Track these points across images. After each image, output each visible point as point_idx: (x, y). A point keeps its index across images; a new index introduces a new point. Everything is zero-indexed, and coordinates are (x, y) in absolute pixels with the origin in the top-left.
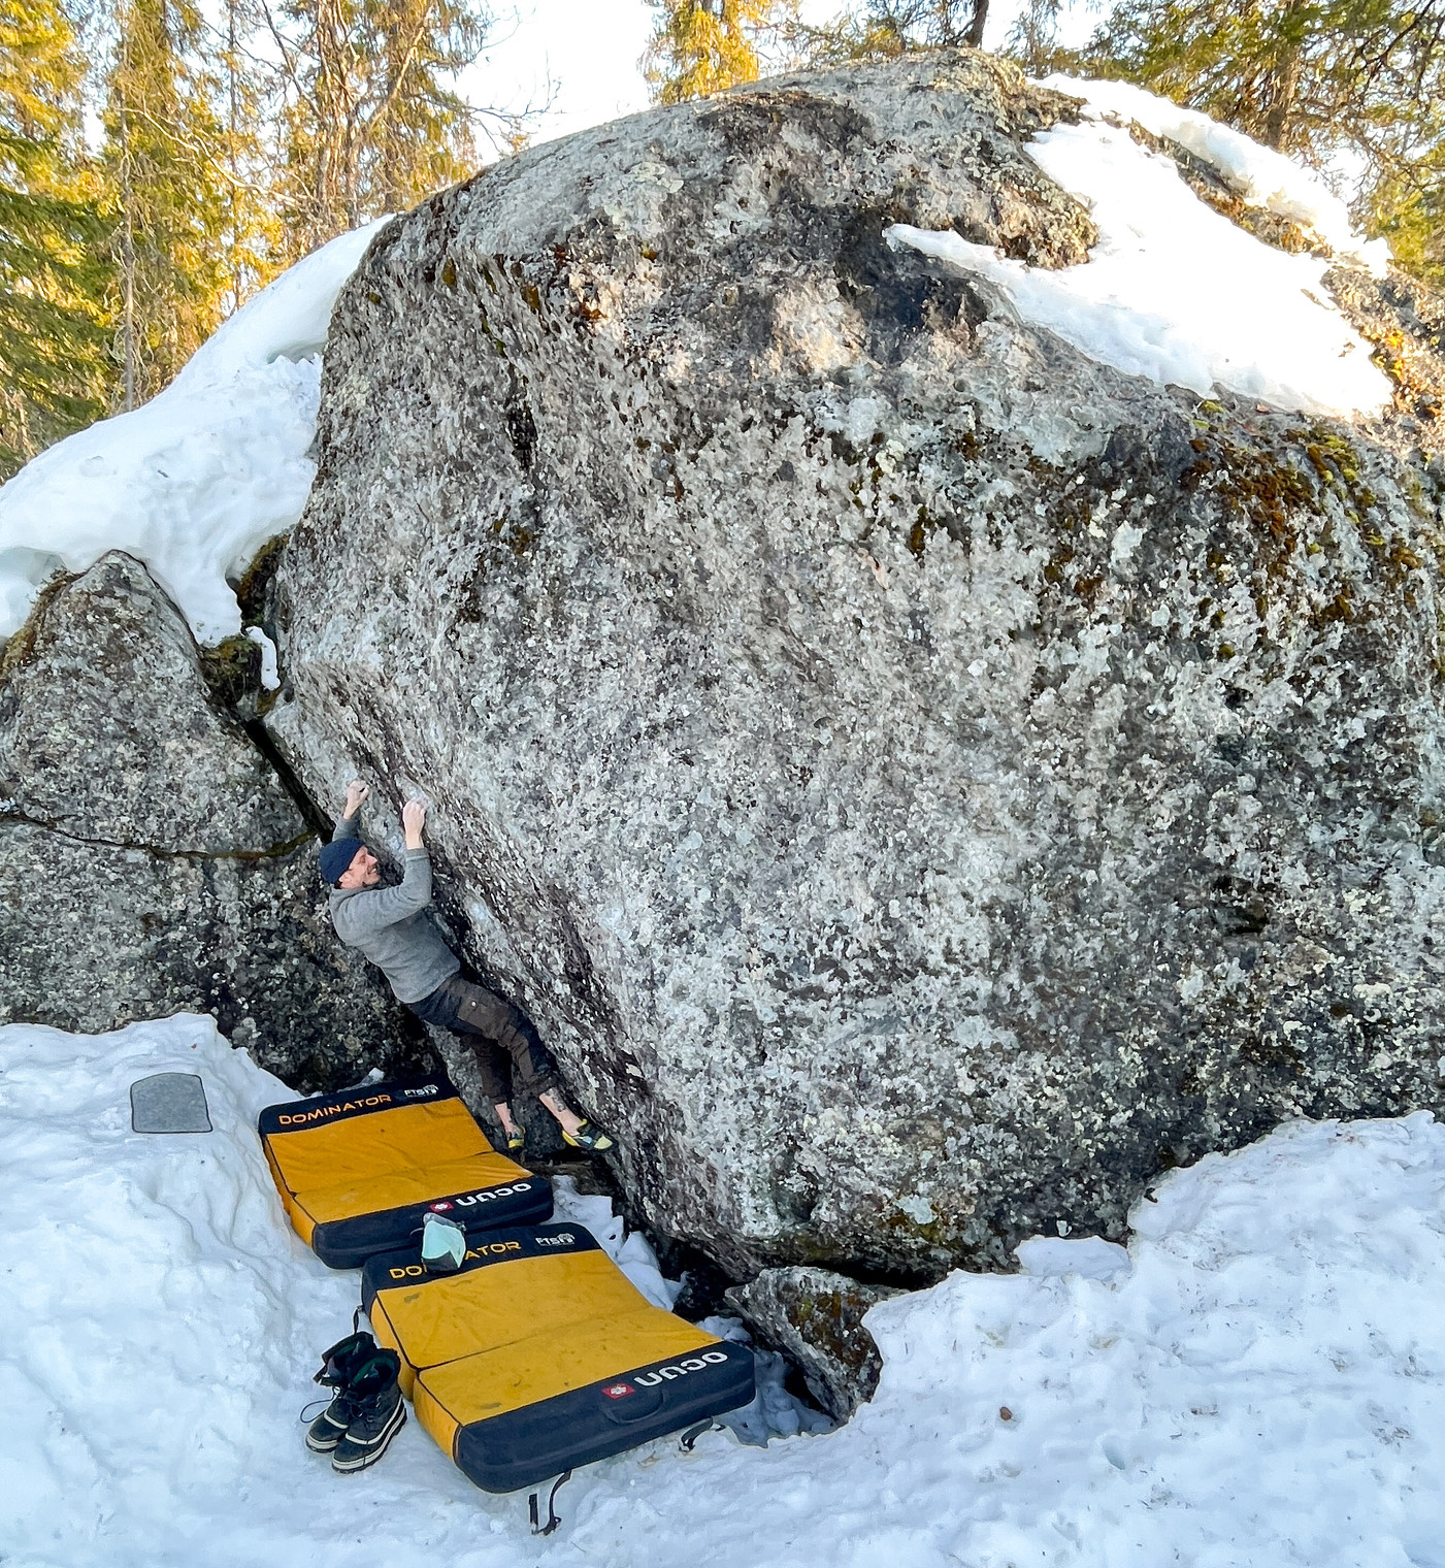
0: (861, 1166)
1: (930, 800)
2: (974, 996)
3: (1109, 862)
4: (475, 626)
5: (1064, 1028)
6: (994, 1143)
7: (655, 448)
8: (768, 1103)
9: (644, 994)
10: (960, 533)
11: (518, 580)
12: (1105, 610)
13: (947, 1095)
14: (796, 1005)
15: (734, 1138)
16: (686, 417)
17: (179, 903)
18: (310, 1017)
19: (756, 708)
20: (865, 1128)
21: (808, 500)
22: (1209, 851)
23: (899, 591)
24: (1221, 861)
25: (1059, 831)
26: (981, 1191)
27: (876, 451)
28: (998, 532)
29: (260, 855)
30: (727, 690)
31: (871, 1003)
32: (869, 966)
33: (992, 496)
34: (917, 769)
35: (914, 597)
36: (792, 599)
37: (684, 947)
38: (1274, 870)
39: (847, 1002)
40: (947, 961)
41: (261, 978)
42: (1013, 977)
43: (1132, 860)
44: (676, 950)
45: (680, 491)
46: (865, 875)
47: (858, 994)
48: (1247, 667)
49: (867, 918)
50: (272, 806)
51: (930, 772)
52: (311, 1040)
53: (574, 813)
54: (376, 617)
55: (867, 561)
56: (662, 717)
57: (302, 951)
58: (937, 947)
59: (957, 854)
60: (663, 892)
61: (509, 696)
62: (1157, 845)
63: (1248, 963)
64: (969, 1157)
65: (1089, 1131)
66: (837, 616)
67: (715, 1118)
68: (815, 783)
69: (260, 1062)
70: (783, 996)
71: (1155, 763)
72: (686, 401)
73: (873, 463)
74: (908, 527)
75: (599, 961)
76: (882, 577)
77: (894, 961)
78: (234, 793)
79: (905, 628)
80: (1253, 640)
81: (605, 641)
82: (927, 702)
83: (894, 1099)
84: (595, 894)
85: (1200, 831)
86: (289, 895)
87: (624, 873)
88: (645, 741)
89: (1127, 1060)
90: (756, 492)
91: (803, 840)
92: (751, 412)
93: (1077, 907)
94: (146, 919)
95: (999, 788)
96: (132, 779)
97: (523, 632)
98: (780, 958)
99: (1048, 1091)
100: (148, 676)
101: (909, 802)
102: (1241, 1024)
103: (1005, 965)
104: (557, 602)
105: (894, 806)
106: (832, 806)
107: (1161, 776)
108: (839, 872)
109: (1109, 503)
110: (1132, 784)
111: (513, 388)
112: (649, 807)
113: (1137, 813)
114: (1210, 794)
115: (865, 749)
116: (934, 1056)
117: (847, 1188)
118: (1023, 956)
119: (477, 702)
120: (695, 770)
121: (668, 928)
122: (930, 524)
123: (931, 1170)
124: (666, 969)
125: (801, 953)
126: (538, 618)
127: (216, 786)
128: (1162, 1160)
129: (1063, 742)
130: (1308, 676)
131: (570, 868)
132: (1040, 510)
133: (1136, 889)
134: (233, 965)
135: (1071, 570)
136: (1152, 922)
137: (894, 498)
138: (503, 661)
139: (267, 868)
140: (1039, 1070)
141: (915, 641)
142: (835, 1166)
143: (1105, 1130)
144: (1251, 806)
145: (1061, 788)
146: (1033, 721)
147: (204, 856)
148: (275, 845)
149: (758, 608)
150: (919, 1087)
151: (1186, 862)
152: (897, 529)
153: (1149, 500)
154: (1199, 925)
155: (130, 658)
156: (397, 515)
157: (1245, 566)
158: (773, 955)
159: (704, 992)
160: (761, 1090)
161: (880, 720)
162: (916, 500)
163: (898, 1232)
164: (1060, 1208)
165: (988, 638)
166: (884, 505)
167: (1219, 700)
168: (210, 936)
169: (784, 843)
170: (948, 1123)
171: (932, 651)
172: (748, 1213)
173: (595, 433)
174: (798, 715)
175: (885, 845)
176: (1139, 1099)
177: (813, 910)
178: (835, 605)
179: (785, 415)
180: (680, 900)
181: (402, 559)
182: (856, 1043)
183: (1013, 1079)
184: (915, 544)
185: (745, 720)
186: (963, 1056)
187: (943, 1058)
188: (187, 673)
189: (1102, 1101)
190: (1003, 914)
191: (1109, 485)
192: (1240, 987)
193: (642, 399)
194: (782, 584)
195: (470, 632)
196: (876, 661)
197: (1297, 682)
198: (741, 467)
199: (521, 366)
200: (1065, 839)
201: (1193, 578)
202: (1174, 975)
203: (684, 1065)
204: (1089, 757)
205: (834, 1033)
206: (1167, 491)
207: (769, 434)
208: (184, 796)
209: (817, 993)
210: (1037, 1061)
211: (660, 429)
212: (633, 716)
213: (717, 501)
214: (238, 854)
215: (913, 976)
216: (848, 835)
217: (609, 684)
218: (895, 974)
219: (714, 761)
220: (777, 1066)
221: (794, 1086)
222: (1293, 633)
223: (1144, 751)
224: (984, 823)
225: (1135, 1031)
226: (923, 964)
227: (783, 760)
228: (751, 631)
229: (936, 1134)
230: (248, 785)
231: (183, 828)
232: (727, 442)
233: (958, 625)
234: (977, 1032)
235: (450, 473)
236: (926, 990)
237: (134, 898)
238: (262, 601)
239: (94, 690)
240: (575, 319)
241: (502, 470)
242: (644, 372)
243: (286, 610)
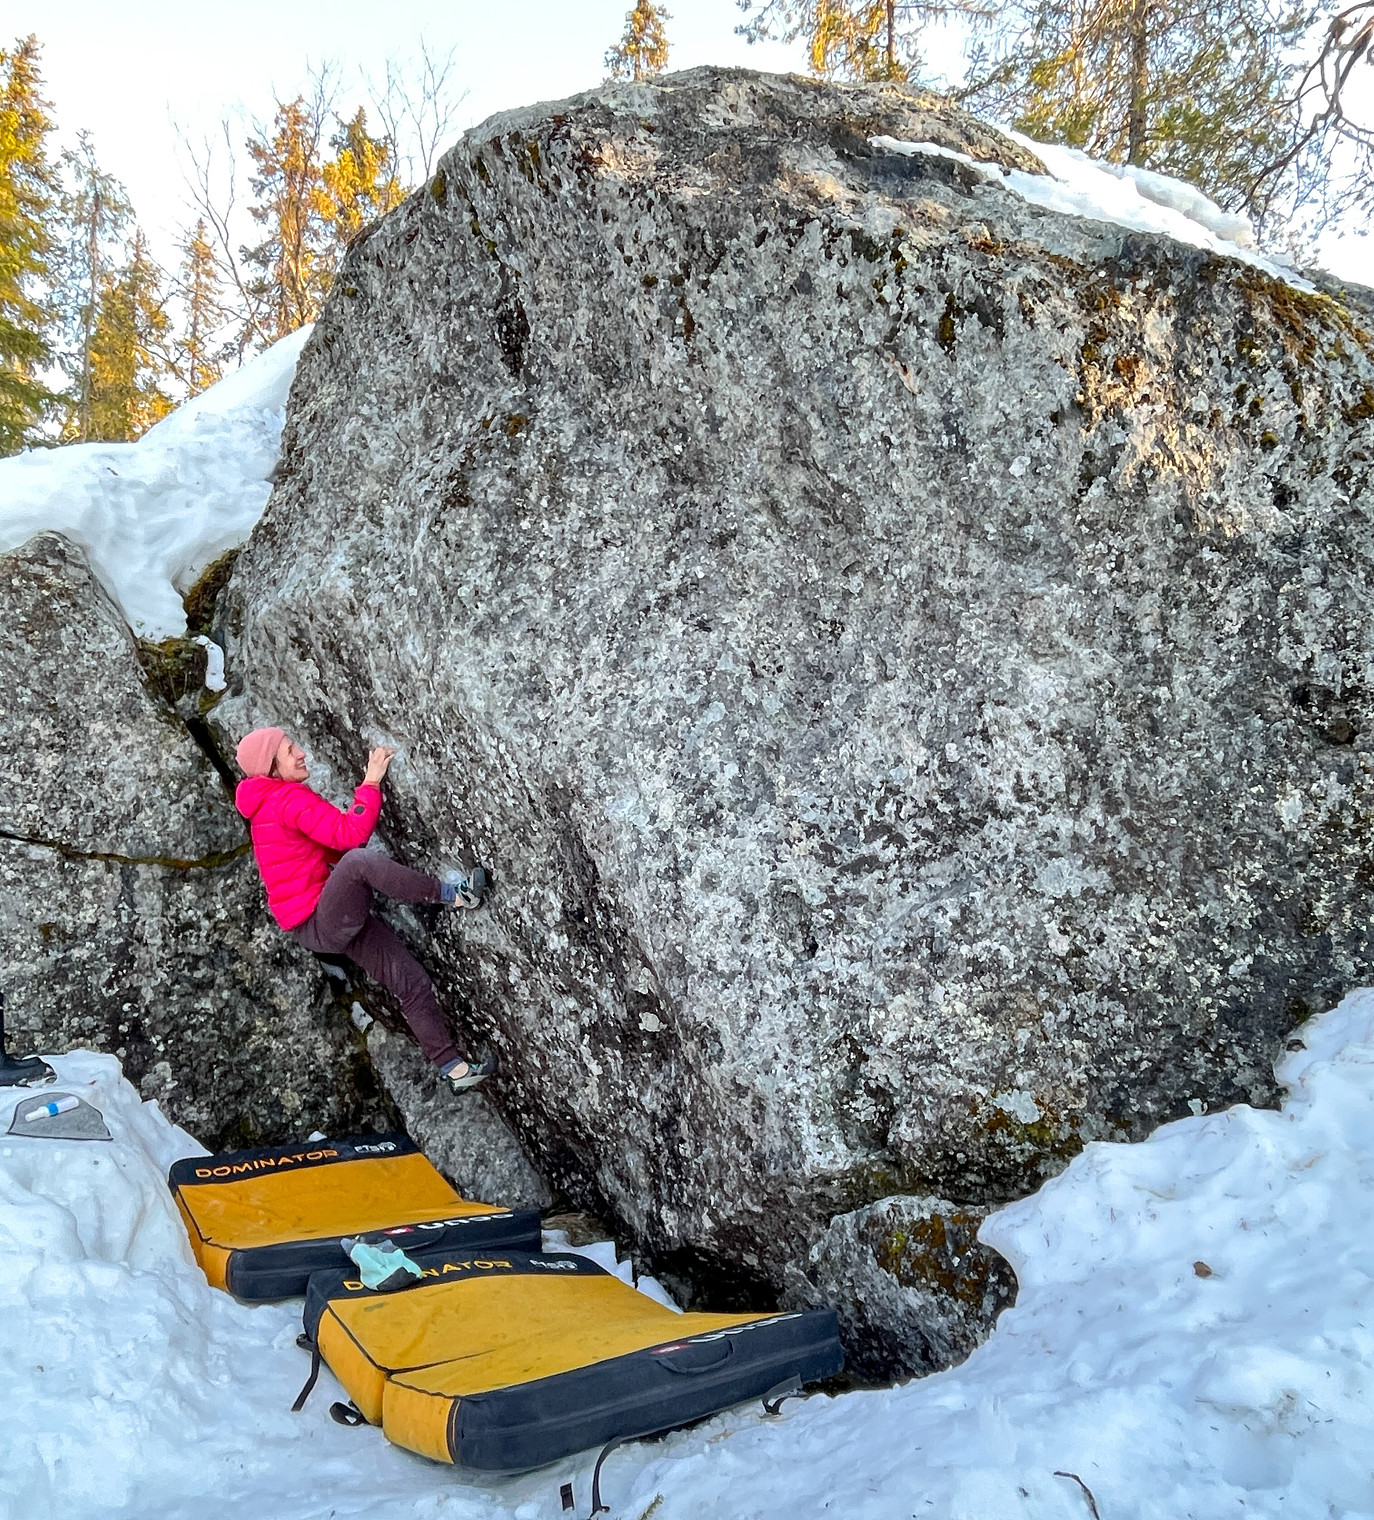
0: (945, 1060)
1: (980, 627)
2: (1054, 835)
3: (1180, 677)
4: (464, 511)
5: (1161, 864)
6: (1099, 1015)
7: (663, 284)
8: (823, 1003)
9: (666, 887)
10: (991, 316)
11: (510, 463)
12: (1146, 390)
13: (1038, 958)
14: (847, 882)
15: (785, 1054)
16: (697, 238)
17: (88, 915)
18: (240, 1063)
19: (777, 564)
20: (945, 1010)
21: (829, 309)
22: (1284, 655)
23: (929, 394)
24: (1299, 666)
25: (1123, 648)
26: (1091, 1078)
27: (897, 244)
28: (1032, 310)
29: (192, 864)
30: (745, 546)
31: (935, 867)
32: (928, 824)
33: (1019, 279)
34: (962, 594)
35: (947, 398)
36: (814, 423)
37: (712, 830)
38: (1356, 670)
39: (908, 870)
40: (1020, 800)
41: (182, 1013)
42: (1095, 811)
43: (1205, 671)
44: (702, 832)
45: (690, 324)
46: (914, 722)
47: (919, 859)
48: (1291, 457)
49: (920, 771)
50: (210, 809)
51: (976, 596)
52: (239, 1094)
53: (576, 699)
54: (347, 544)
55: (894, 367)
56: (673, 584)
57: (236, 982)
58: (1006, 784)
59: (1015, 679)
60: (684, 771)
61: (502, 583)
62: (1229, 652)
63: (1346, 778)
64: (1071, 1037)
65: (1207, 987)
66: (864, 437)
67: (761, 1029)
68: (848, 638)
69: (174, 1119)
70: (830, 873)
71: (1216, 556)
72: (696, 221)
73: (896, 255)
74: (936, 320)
75: (606, 866)
76: (912, 382)
77: (956, 814)
78: (166, 788)
79: (938, 435)
80: (1294, 427)
81: (607, 519)
82: (967, 513)
83: (977, 968)
84: (603, 784)
85: (1273, 631)
86: (222, 915)
87: (640, 755)
88: (655, 614)
89: (1235, 898)
90: (771, 317)
91: (838, 700)
92: (765, 224)
93: (1154, 728)
94: (46, 929)
95: (1058, 602)
96: (46, 762)
97: (517, 513)
98: (825, 829)
99: (1153, 941)
100: (77, 647)
101: (955, 637)
102: (1350, 850)
103: (1085, 799)
104: (555, 478)
105: (939, 644)
106: (867, 658)
107: (1224, 572)
108: (883, 729)
109: (1134, 291)
110: (1194, 584)
111: (505, 289)
112: (663, 681)
113: (1203, 618)
114: (1276, 588)
115: (901, 587)
116: (1017, 912)
117: (931, 1092)
118: (1103, 786)
119: (464, 592)
120: (713, 636)
121: (691, 809)
122: (959, 313)
123: (1031, 1053)
124: (692, 855)
125: (849, 822)
126: (533, 497)
127: (144, 778)
128: (1300, 1013)
129: (1116, 542)
130: (1350, 473)
131: (573, 759)
132: (1068, 293)
133: (1214, 703)
134: (148, 995)
135: (1107, 349)
136: (1237, 739)
137: (920, 290)
138: (494, 547)
139: (199, 879)
140: (1139, 917)
141: (950, 451)
142: (913, 1068)
143: (1225, 984)
144: (1320, 599)
145: (1119, 598)
146: (1083, 521)
147: (125, 861)
148: (211, 855)
149: (777, 443)
150: (1005, 950)
151: (1262, 667)
152: (924, 323)
153: (1171, 291)
154: (1287, 737)
155: (58, 627)
156: (374, 444)
157: (1275, 352)
158: (817, 827)
159: (738, 878)
160: (814, 989)
161: (916, 552)
162: (943, 289)
163: (1000, 1137)
164: (1189, 1083)
165: (1029, 429)
166: (910, 297)
167: (1268, 498)
168: (124, 957)
169: (817, 706)
170: (1043, 995)
171: (969, 458)
172: (809, 1143)
173: (596, 295)
174: (822, 565)
175: (933, 687)
176: (1258, 942)
177: (857, 772)
178: (862, 424)
179: (801, 223)
180: (704, 776)
181: (377, 487)
182: (924, 912)
183: (1110, 930)
184: (945, 337)
185: (766, 576)
186: (1050, 909)
187: (1028, 913)
188: (122, 650)
189: (1216, 949)
190: (1075, 741)
191: (1135, 275)
192: (1343, 805)
193: (649, 231)
194: (804, 407)
195: (457, 518)
196: (907, 483)
197: (1341, 478)
198: (755, 290)
199: (514, 260)
200: (1130, 656)
201: (1227, 363)
202: (1270, 796)
203: (721, 966)
204: (1147, 556)
205: (894, 910)
206: (1188, 284)
207: (785, 245)
208: (107, 786)
209: (871, 863)
210: (1137, 903)
211: (668, 262)
212: (640, 590)
213: (729, 334)
214: (165, 860)
215: (981, 823)
216: (890, 686)
217: (613, 562)
218: (960, 828)
219: (734, 624)
220: (831, 959)
221: (853, 980)
222: (1331, 422)
223: (1203, 543)
224: (1043, 649)
225: (1238, 866)
226: (992, 807)
227: (811, 617)
228: (770, 471)
229: (1031, 1007)
230: (183, 782)
231: (102, 823)
232: (740, 261)
233: (996, 419)
234: (1066, 877)
235: (434, 389)
236: (998, 838)
237: (33, 903)
238: (211, 611)
239: (12, 657)
240: (578, 164)
241: (489, 381)
242: (651, 203)
243: (238, 613)
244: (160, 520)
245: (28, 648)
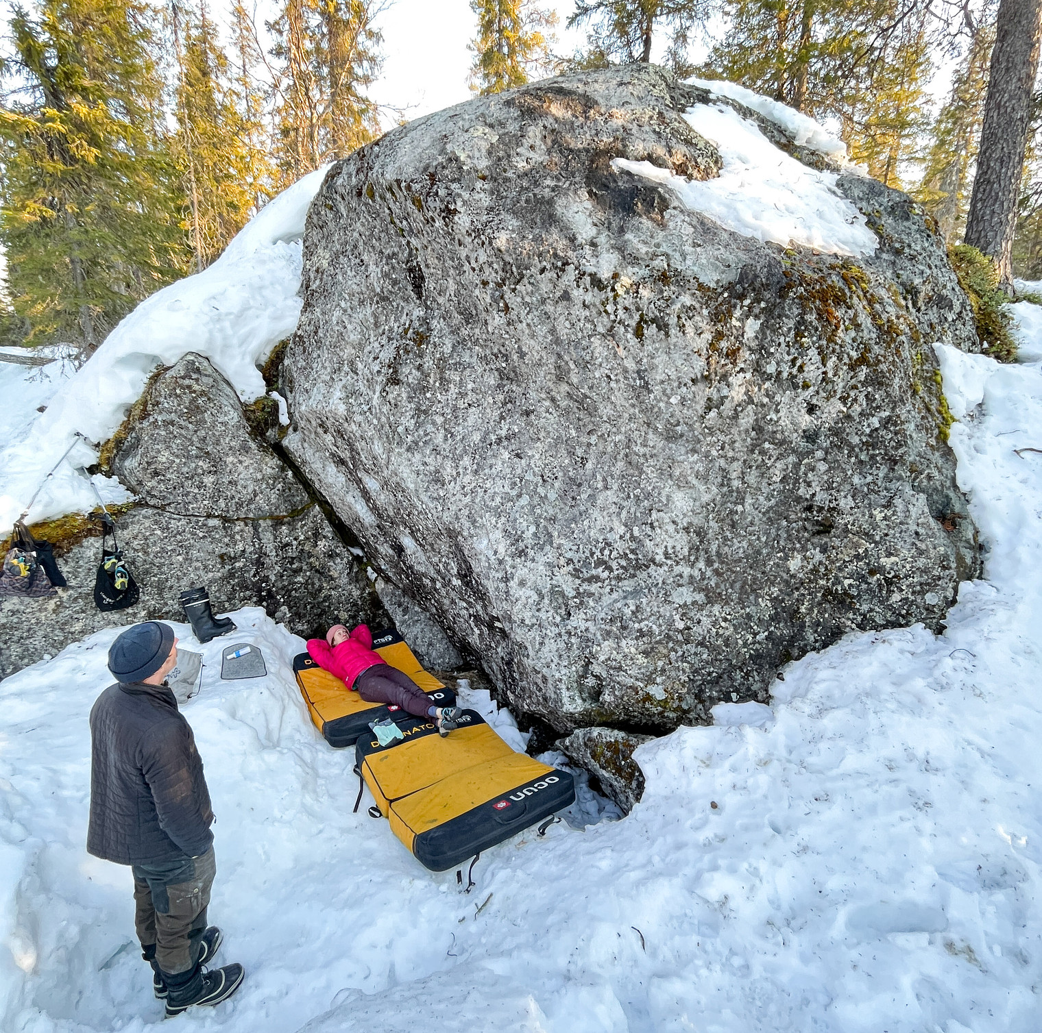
0: (625, 671)
1: (652, 472)
2: (681, 576)
3: (749, 500)
4: (397, 387)
5: (730, 591)
6: (696, 654)
7: (491, 285)
8: (573, 640)
9: (502, 585)
10: (663, 327)
11: (419, 361)
12: (742, 365)
13: (669, 630)
14: (585, 586)
15: (556, 660)
16: (508, 267)
17: (240, 547)
18: (319, 603)
19: (555, 426)
20: (626, 650)
21: (578, 311)
22: (801, 492)
23: (630, 359)
24: (808, 497)
25: (722, 485)
26: (690, 679)
27: (615, 283)
28: (684, 325)
29: (285, 517)
30: (538, 417)
31: (626, 582)
32: (624, 563)
33: (679, 305)
34: (644, 455)
35: (639, 362)
36: (572, 366)
37: (523, 558)
38: (836, 500)
39: (613, 583)
40: (666, 558)
41: (289, 584)
42: (701, 564)
43: (761, 498)
44: (518, 560)
45: (507, 308)
46: (619, 514)
47: (619, 578)
48: (818, 392)
49: (621, 537)
50: (290, 489)
51: (651, 457)
52: (320, 615)
53: (458, 488)
54: (341, 384)
55: (612, 344)
56: (503, 433)
57: (312, 567)
58: (660, 551)
59: (668, 500)
60: (510, 529)
61: (418, 425)
62: (774, 490)
63: (824, 550)
64: (682, 662)
65: (745, 644)
66: (597, 375)
67: (545, 649)
68: (589, 466)
69: (292, 630)
70: (578, 581)
71: (772, 446)
72: (508, 259)
73: (613, 290)
74: (634, 324)
75: (476, 569)
76: (621, 352)
77: (637, 560)
78: (268, 484)
79: (634, 380)
80: (820, 378)
81: (469, 393)
82: (648, 418)
83: (642, 634)
84: (472, 532)
85: (797, 481)
86: (302, 537)
87: (488, 519)
88: (495, 447)
89: (763, 605)
90: (549, 308)
91: (584, 496)
92: (544, 263)
93: (733, 525)
94: (222, 556)
95: (689, 463)
96: (209, 480)
97: (424, 389)
98: (576, 561)
99: (723, 624)
100: (214, 421)
101: (641, 474)
102: (822, 582)
103: (697, 559)
104: (442, 372)
105: (633, 476)
106: (599, 477)
107: (775, 453)
108: (605, 513)
109: (742, 307)
110: (760, 458)
111: (410, 254)
112: (499, 482)
113: (763, 474)
114: (801, 461)
115: (616, 445)
116: (661, 610)
117: (618, 683)
118: (706, 553)
119: (400, 429)
120: (523, 461)
121: (513, 549)
122: (646, 322)
123: (663, 671)
124: (514, 571)
125: (587, 558)
126: (431, 382)
127: (257, 481)
128: (786, 658)
129: (722, 437)
130: (849, 396)
131: (457, 518)
132: (705, 312)
133: (764, 514)
134: (273, 578)
135: (724, 344)
136: (773, 531)
137: (626, 309)
138: (413, 406)
139: (289, 524)
140: (717, 614)
141: (640, 387)
142: (612, 672)
143: (754, 643)
144: (822, 467)
145: (722, 462)
146: (706, 427)
147: (253, 520)
148: (293, 511)
149: (553, 371)
150: (654, 627)
151: (789, 497)
152: (628, 325)
153: (763, 305)
154: (798, 531)
155: (203, 413)
156: (349, 327)
157: (815, 339)
158: (571, 560)
159: (535, 582)
160: (569, 633)
161: (623, 429)
162: (638, 309)
163: (647, 705)
164: (732, 686)
165: (680, 383)
166: (621, 312)
167: (803, 411)
168: (259, 563)
169: (574, 498)
170: (671, 645)
171: (650, 392)
172: (565, 700)
173: (458, 278)
174: (578, 429)
175: (629, 497)
176: (771, 625)
177: (592, 534)
178: (596, 369)
179: (564, 265)
180: (519, 533)
181: (353, 351)
182: (619, 605)
183: (704, 619)
184: (639, 333)
185: (549, 433)
186: (677, 609)
187: (666, 610)
188: (236, 419)
189: (751, 628)
190: (695, 532)
191: (741, 297)
192: (821, 563)
193: (483, 258)
194: (566, 358)
195: (394, 391)
196: (619, 398)
197: (843, 400)
198: (540, 294)
199: (414, 241)
200: (725, 489)
201: (788, 346)
202: (786, 558)
203: (527, 622)
204: (737, 445)
205: (607, 600)
206: (772, 300)
207: (555, 276)
208: (239, 487)
209: (596, 579)
210: (716, 609)
211: (494, 275)
212: (487, 433)
213: (528, 314)
214: (272, 517)
215: (648, 567)
216: (609, 492)
217: (473, 416)
218: (638, 567)
219: (533, 456)
220: (578, 621)
221: (587, 630)
222: (841, 373)
223: (766, 440)
224: (682, 483)
225: (767, 589)
226: (653, 561)
227: (571, 454)
228: (550, 384)
229: (665, 651)
230: (275, 479)
231: (239, 505)
232: (532, 281)
233: (663, 377)
234: (685, 595)
235: (378, 303)
236: (655, 574)
237: (214, 545)
238: (276, 376)
239: (183, 432)
240: (443, 214)
241: (406, 300)
242: (483, 243)
243: (291, 382)
244: (243, 331)
245: (190, 426)
